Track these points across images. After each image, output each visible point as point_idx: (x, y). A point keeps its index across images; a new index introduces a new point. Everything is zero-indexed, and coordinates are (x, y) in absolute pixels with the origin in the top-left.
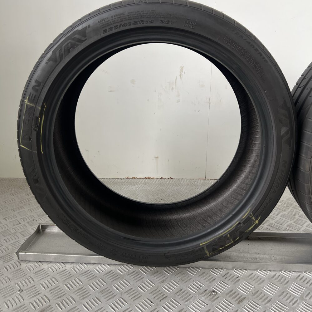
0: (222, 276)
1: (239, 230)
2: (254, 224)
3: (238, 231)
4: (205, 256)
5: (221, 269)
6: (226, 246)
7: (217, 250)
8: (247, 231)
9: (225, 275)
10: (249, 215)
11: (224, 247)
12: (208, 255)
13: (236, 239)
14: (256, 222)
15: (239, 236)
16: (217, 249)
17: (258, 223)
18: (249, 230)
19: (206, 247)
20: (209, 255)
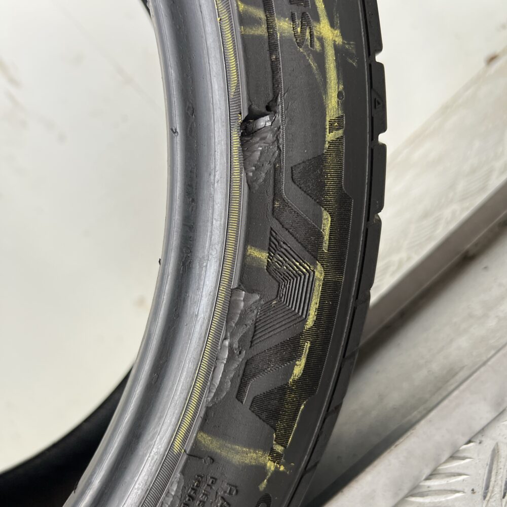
0: (480, 491)
1: (276, 171)
2: (320, 58)
3: (285, 178)
4: (264, 484)
5: (453, 457)
6: (310, 323)
7: (291, 397)
8: (330, 136)
9: (490, 472)
10: (239, 29)
11: (308, 345)
12: (271, 466)
13: (320, 236)
14: (321, 40)
15: (320, 204)
16: (283, 390)
17: (343, 35)
18: (337, 124)
19: (208, 432)
20: (276, 457)
